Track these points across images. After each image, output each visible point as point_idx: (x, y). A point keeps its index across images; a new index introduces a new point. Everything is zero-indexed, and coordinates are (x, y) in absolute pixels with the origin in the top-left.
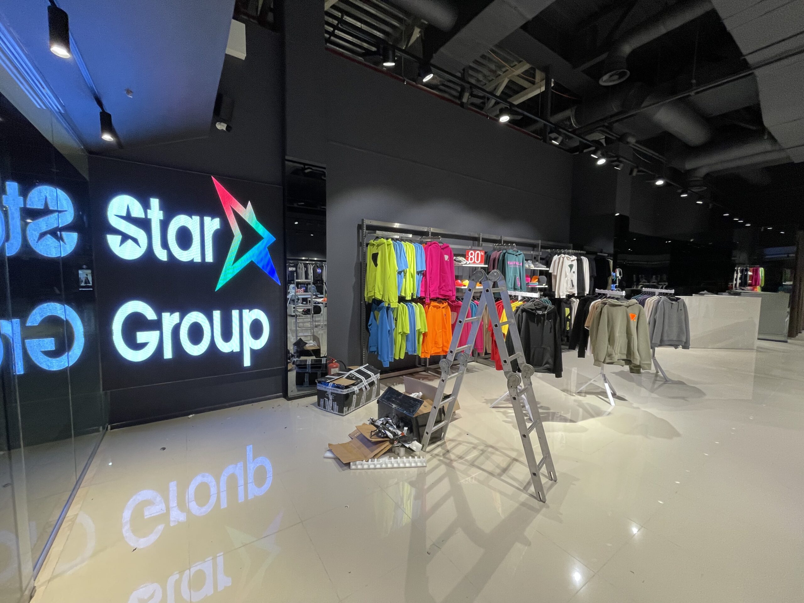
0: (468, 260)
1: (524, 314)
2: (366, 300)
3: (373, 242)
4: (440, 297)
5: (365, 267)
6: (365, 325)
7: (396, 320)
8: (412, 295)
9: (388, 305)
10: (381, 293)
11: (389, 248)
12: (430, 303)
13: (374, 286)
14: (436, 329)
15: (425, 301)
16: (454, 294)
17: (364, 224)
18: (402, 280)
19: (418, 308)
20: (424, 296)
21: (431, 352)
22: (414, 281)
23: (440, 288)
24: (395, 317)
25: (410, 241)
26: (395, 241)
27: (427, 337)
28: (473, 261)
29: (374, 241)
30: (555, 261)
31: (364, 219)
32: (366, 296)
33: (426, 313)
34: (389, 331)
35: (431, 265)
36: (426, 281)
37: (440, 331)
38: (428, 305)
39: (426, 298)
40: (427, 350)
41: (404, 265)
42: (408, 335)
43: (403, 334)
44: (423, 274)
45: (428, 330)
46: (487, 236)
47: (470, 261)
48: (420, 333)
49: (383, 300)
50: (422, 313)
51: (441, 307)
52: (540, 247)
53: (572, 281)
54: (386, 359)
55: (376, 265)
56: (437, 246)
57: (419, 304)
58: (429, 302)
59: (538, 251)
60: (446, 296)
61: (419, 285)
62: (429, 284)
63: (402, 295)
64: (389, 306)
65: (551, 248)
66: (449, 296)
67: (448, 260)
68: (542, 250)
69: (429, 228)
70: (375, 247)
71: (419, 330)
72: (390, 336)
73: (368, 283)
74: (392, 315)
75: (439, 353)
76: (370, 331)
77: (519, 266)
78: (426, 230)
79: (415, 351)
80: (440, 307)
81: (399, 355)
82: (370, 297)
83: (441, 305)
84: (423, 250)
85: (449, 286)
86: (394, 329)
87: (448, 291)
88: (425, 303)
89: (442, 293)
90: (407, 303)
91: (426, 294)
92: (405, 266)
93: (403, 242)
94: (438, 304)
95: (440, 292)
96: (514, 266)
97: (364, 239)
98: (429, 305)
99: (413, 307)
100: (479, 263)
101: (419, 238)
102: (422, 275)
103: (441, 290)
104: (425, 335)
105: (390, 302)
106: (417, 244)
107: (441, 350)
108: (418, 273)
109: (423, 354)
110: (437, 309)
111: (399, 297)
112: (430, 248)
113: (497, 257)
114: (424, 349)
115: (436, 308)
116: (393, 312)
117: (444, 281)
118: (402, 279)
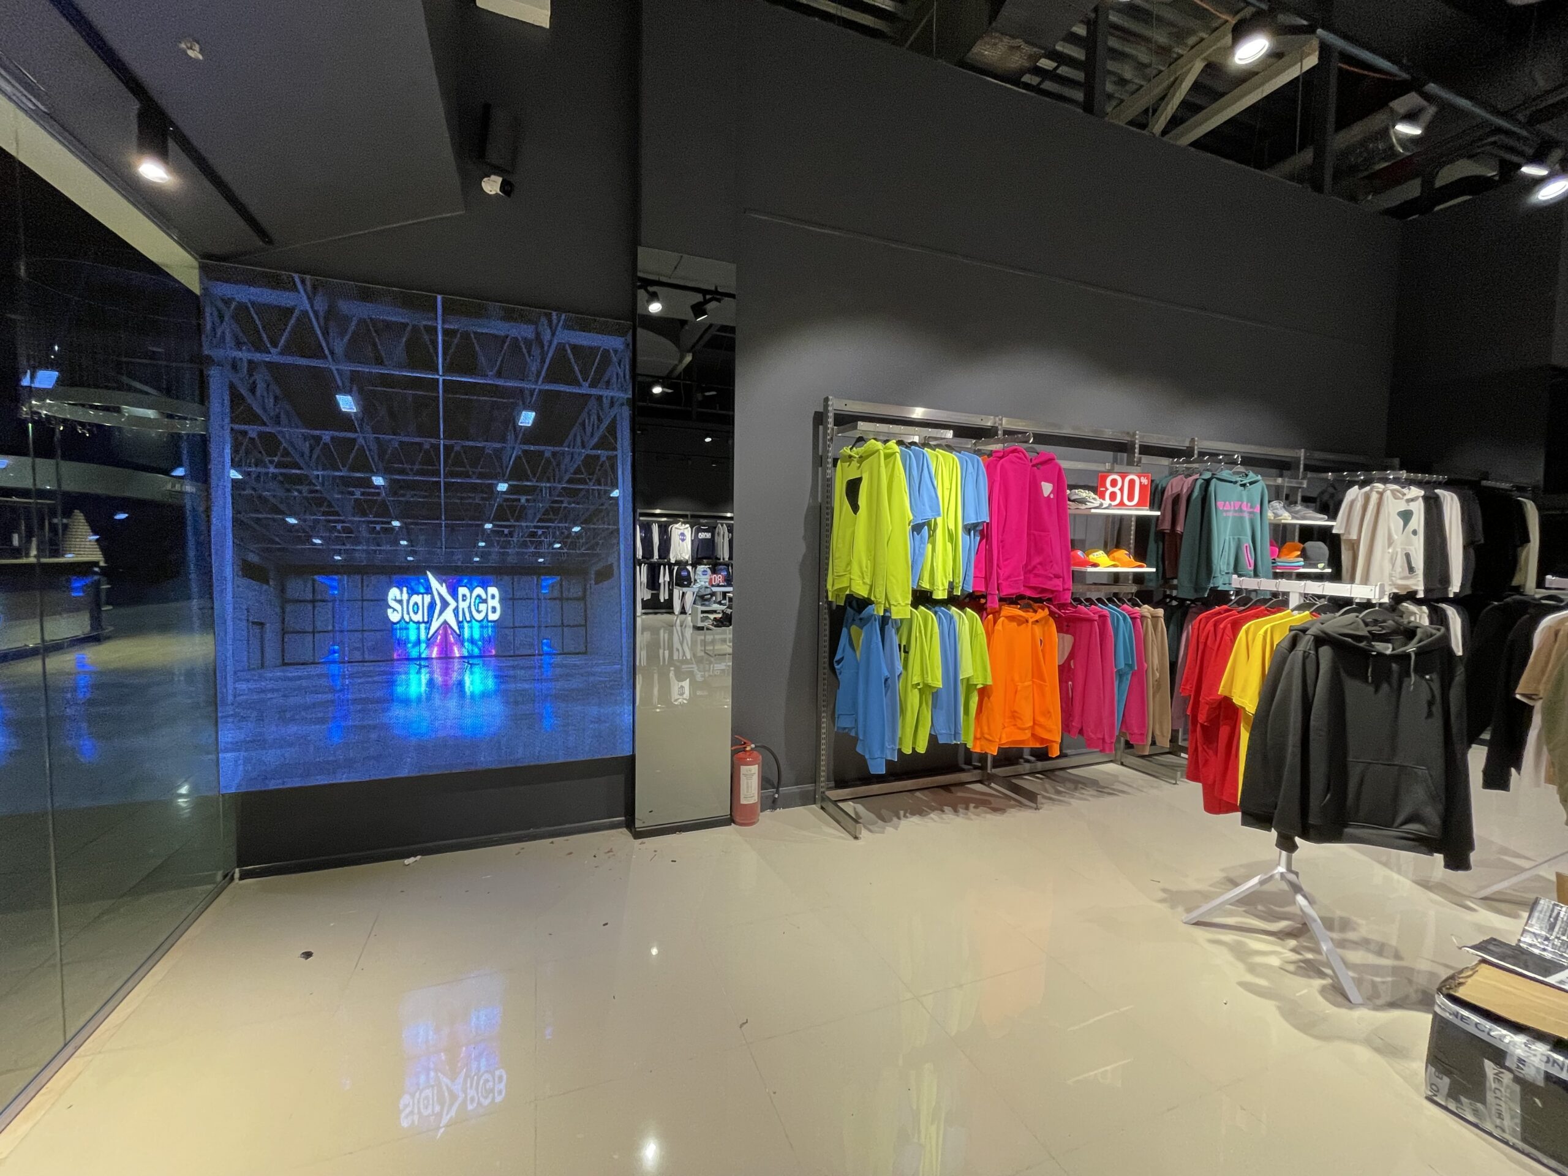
0: (1102, 496)
1: (1325, 652)
2: (830, 599)
3: (849, 451)
4: (1028, 593)
5: (829, 516)
6: (827, 660)
7: (906, 652)
8: (951, 586)
9: (885, 611)
10: (868, 581)
11: (891, 465)
12: (1000, 609)
13: (849, 563)
14: (1017, 678)
15: (986, 603)
16: (1066, 587)
17: (830, 408)
18: (924, 549)
19: (966, 621)
20: (984, 590)
21: (1000, 740)
22: (955, 550)
23: (1029, 571)
24: (904, 643)
25: (949, 448)
26: (907, 447)
27: (989, 698)
28: (1118, 501)
29: (851, 449)
30: (1352, 503)
31: (830, 397)
32: (829, 587)
33: (989, 634)
34: (886, 680)
35: (1002, 508)
36: (990, 551)
37: (1026, 684)
38: (993, 613)
39: (989, 597)
40: (990, 734)
41: (930, 507)
42: (936, 692)
43: (925, 689)
44: (982, 532)
45: (994, 679)
46: (1155, 440)
47: (1107, 502)
48: (970, 686)
49: (873, 598)
50: (976, 635)
51: (1031, 621)
52: (1302, 466)
53: (1408, 556)
54: (877, 754)
55: (855, 508)
56: (1020, 458)
57: (968, 610)
58: (997, 606)
59: (1297, 477)
60: (1044, 590)
61: (969, 559)
62: (998, 559)
63: (923, 585)
64: (887, 614)
65: (1337, 468)
66: (1052, 592)
67: (1052, 496)
68: (1309, 475)
69: (997, 419)
70: (855, 464)
71: (968, 679)
72: (889, 693)
73: (837, 555)
74: (896, 641)
75: (1022, 742)
76: (839, 677)
77: (1250, 513)
78: (989, 424)
79: (956, 734)
80: (1027, 621)
81: (914, 742)
82: (840, 589)
83: (1031, 616)
84: (983, 470)
85: (1055, 566)
86: (899, 676)
87: (1051, 579)
88: (986, 609)
89: (1034, 582)
90: (937, 608)
91: (990, 586)
92: (932, 511)
93: (927, 450)
94: (1021, 613)
95: (1026, 580)
96: (1237, 514)
97: (829, 446)
98: (996, 613)
99: (951, 617)
100: (1137, 505)
101: (970, 443)
102: (977, 534)
103: (1032, 575)
104: (984, 692)
105: (890, 604)
106: (966, 455)
107: (1028, 735)
108: (968, 529)
109: (978, 742)
110: (1019, 625)
111: (914, 592)
112: (1002, 465)
113: (1185, 490)
114: (981, 729)
115: (1015, 624)
116: (898, 630)
117: (1040, 551)
118: (924, 544)
